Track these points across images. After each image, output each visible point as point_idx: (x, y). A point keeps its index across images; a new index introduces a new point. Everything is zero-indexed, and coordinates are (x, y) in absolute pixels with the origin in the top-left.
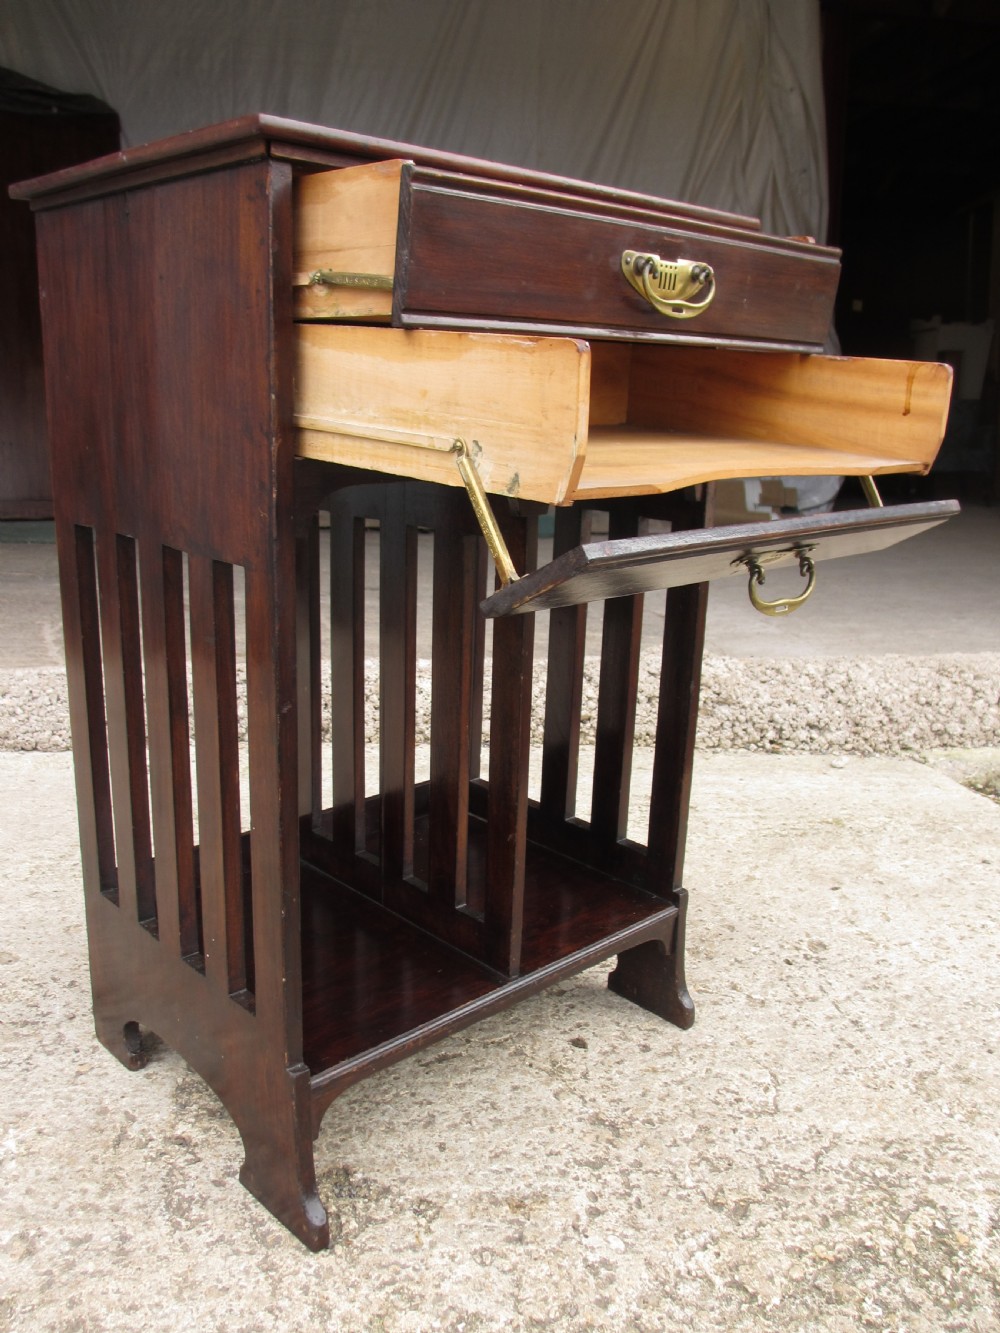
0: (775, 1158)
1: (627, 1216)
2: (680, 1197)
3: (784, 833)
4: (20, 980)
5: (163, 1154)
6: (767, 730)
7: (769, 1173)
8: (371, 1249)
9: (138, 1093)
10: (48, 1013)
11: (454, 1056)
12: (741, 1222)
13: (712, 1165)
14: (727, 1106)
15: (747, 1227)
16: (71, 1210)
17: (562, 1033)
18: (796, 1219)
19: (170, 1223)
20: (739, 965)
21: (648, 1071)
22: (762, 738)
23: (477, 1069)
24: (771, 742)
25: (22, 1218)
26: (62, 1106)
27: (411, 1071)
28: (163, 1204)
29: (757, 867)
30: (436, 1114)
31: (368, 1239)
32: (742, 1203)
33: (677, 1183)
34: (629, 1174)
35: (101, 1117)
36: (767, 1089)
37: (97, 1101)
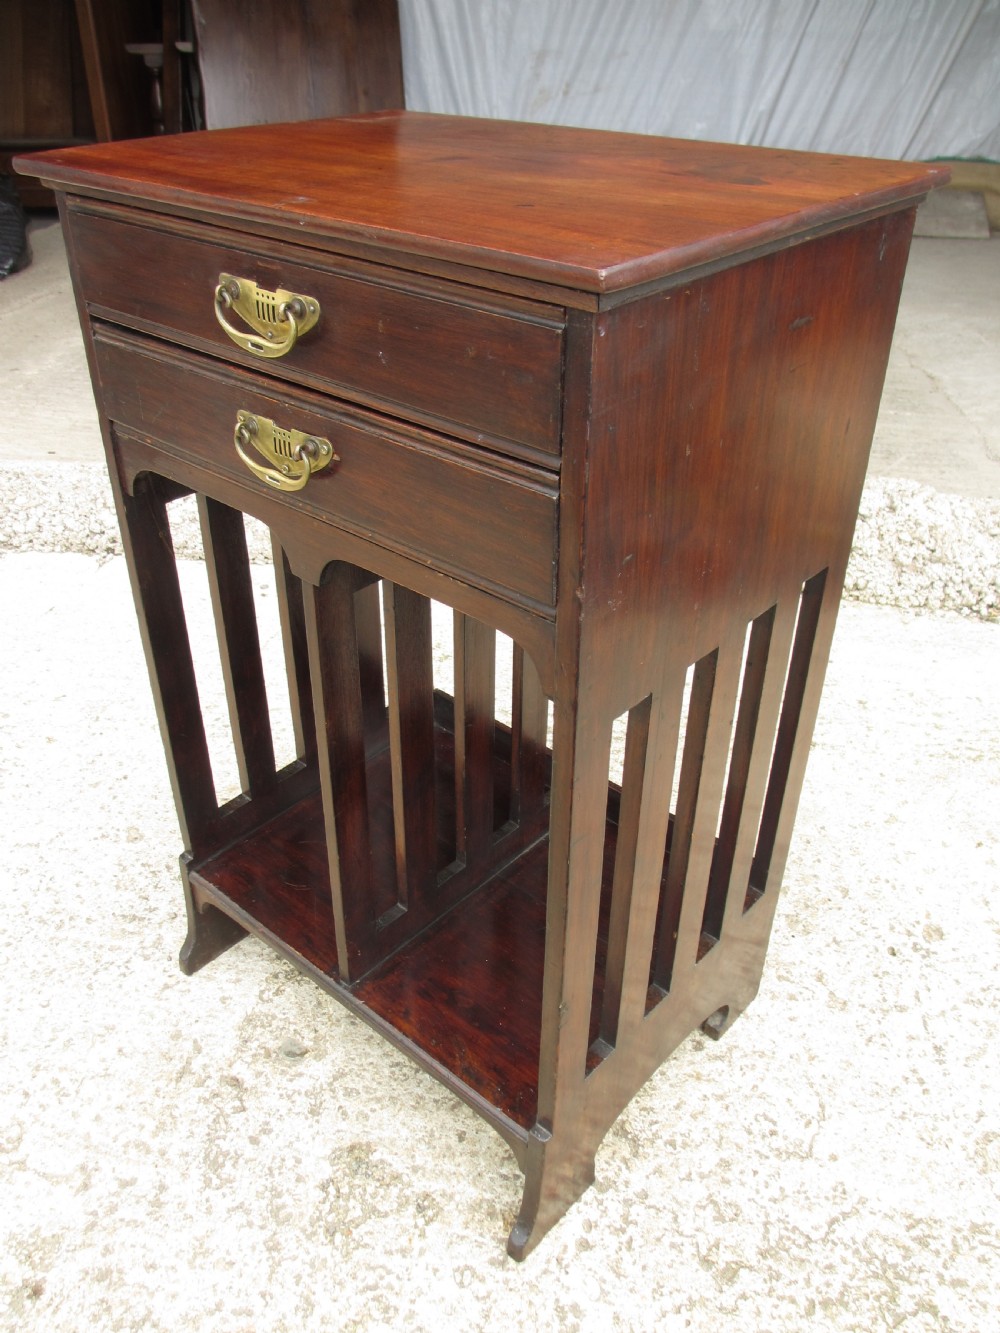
0: (787, 1216)
1: (614, 1256)
2: (673, 1246)
3: (955, 753)
4: (139, 864)
5: (216, 1095)
6: (986, 595)
7: (774, 1235)
8: (366, 1246)
9: (210, 1019)
10: (155, 909)
12: (725, 1288)
13: (719, 1212)
14: (759, 1139)
15: (728, 1298)
16: (126, 1146)
18: (781, 1298)
19: (203, 1178)
20: (836, 947)
21: (692, 1076)
22: (978, 601)
25: (87, 1147)
26: (144, 1023)
28: (202, 1155)
29: (907, 802)
31: (366, 1233)
32: (734, 1266)
33: (675, 1226)
34: (631, 1206)
35: (174, 1042)
36: (808, 1123)
37: (174, 1022)
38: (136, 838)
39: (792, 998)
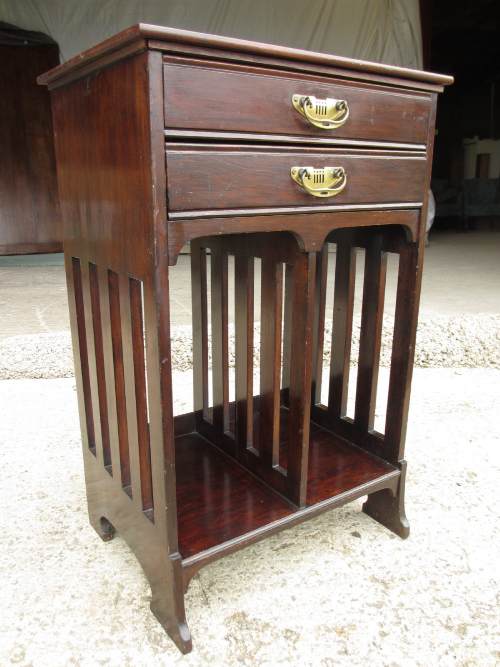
0: (475, 598)
1: (401, 636)
2: (428, 624)
3: (440, 411)
4: (50, 508)
5: (142, 607)
6: (421, 356)
7: (473, 607)
8: (265, 661)
9: (123, 572)
10: (68, 527)
11: (291, 545)
12: (464, 637)
13: (442, 604)
14: (442, 569)
15: (468, 640)
16: (96, 643)
17: (346, 529)
18: (493, 634)
19: (152, 649)
20: (433, 487)
22: (418, 359)
23: (304, 551)
24: (423, 362)
25: (70, 649)
26: (83, 581)
27: (269, 554)
28: (146, 637)
29: (430, 431)
30: (286, 579)
31: (263, 655)
32: (462, 626)
33: (424, 615)
34: (397, 611)
35: (105, 587)
36: (462, 558)
37: (102, 577)
38: (43, 497)
39: (424, 509)
